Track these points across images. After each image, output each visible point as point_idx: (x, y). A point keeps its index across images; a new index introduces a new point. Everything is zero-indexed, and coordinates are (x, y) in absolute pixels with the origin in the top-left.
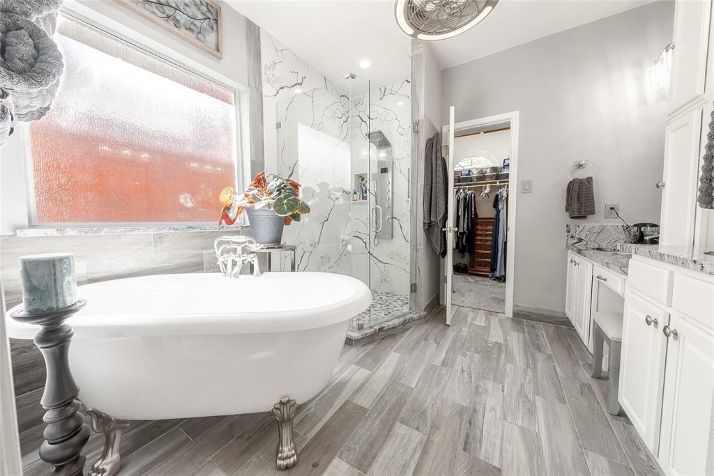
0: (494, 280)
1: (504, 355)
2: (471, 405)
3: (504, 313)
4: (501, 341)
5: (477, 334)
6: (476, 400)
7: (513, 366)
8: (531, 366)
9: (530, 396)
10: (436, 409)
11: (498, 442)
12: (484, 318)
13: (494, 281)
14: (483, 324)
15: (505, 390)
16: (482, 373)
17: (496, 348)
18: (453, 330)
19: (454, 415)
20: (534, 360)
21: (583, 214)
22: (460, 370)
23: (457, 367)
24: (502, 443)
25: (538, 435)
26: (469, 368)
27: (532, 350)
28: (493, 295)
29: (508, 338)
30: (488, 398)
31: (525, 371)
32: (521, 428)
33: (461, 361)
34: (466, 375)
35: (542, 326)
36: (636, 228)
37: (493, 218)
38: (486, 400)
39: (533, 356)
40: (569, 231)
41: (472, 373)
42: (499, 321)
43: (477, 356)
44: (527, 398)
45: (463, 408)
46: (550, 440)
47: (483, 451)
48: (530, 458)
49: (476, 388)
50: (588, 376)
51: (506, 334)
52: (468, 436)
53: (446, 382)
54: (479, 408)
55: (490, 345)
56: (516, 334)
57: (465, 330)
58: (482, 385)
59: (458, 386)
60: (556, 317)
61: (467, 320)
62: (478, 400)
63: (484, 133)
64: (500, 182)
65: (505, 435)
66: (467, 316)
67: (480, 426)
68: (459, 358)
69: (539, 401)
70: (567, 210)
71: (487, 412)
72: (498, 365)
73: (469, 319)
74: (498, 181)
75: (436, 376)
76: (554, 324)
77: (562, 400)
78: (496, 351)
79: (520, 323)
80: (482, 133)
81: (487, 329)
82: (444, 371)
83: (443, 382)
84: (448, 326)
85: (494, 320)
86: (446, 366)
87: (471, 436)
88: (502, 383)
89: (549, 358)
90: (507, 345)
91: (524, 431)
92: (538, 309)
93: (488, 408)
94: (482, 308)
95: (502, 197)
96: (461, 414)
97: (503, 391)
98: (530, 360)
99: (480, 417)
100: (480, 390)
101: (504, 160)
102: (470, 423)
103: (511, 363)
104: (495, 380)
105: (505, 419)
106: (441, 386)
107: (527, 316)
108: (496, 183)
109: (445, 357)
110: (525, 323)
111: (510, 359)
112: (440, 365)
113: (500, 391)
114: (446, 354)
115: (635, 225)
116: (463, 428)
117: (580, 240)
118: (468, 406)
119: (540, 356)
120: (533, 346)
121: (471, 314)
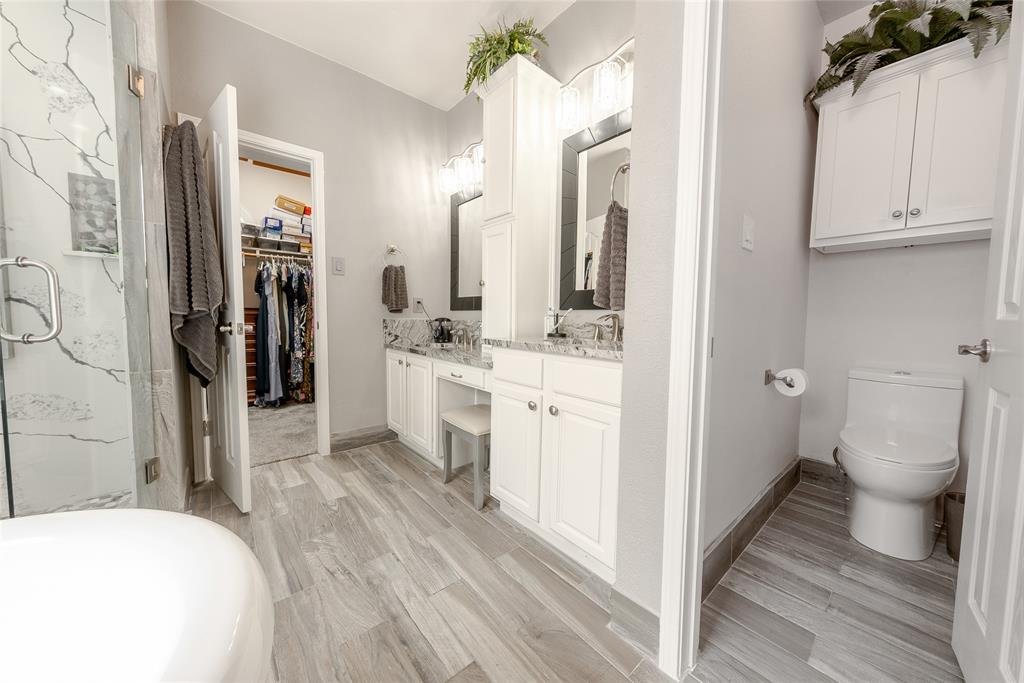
0: (264, 408)
1: (361, 511)
2: (385, 615)
3: (316, 452)
4: (343, 494)
5: (305, 502)
6: (383, 601)
7: (381, 518)
8: (397, 507)
9: (423, 543)
10: (348, 676)
11: (446, 630)
12: (295, 472)
13: (265, 410)
14: (301, 482)
15: (400, 558)
16: (358, 554)
17: (345, 507)
18: (262, 518)
19: (378, 655)
20: (394, 497)
21: (400, 307)
22: (327, 577)
23: (319, 575)
24: (450, 628)
25: (462, 581)
26: (337, 561)
27: (381, 485)
28: (283, 432)
29: (348, 484)
30: (393, 584)
31: (396, 516)
32: (448, 589)
33: (317, 560)
34: (342, 577)
35: (368, 450)
36: (437, 323)
37: (257, 309)
38: (392, 590)
39: (388, 493)
40: (386, 327)
41: (346, 566)
42: (317, 465)
43: (331, 535)
44: (424, 548)
45: (378, 631)
46: (473, 576)
47: (446, 662)
48: (479, 613)
49: (369, 583)
50: (442, 484)
51: (341, 482)
52: (416, 664)
53: (323, 614)
54: (396, 609)
55: (335, 508)
56: (351, 473)
57: (280, 505)
58: (373, 573)
59: (346, 604)
60: (379, 434)
61: (271, 489)
62: (384, 598)
63: (255, 163)
64: (261, 252)
65: (444, 614)
66: (266, 482)
67: (416, 632)
68: (310, 558)
69: (432, 541)
70: (384, 302)
71: (406, 605)
72: (365, 529)
73: (274, 484)
74: (258, 250)
75: (299, 619)
76: (377, 442)
77: (448, 526)
78: (348, 512)
79: (344, 458)
80: (250, 161)
81: (310, 486)
82: (305, 599)
83: (319, 618)
84: (246, 514)
85: (310, 467)
86: (302, 589)
87: (419, 660)
88: (389, 550)
89: (403, 485)
90: (353, 495)
91: (451, 589)
92: (359, 430)
93: (403, 599)
94: (282, 458)
95: (269, 276)
96: (384, 642)
97: (398, 560)
98: (389, 498)
99: (406, 620)
100: (376, 582)
101: (266, 219)
102: (404, 643)
103: (376, 516)
104: (380, 554)
105: (429, 595)
106: (321, 630)
107: (349, 444)
108: (255, 252)
109: (287, 573)
110: (350, 455)
111: (373, 513)
112: (288, 595)
113: (396, 562)
114: (283, 565)
115: (436, 320)
116: (403, 661)
117: (397, 337)
118: (382, 621)
119: (394, 488)
120: (378, 480)
121: (270, 475)
